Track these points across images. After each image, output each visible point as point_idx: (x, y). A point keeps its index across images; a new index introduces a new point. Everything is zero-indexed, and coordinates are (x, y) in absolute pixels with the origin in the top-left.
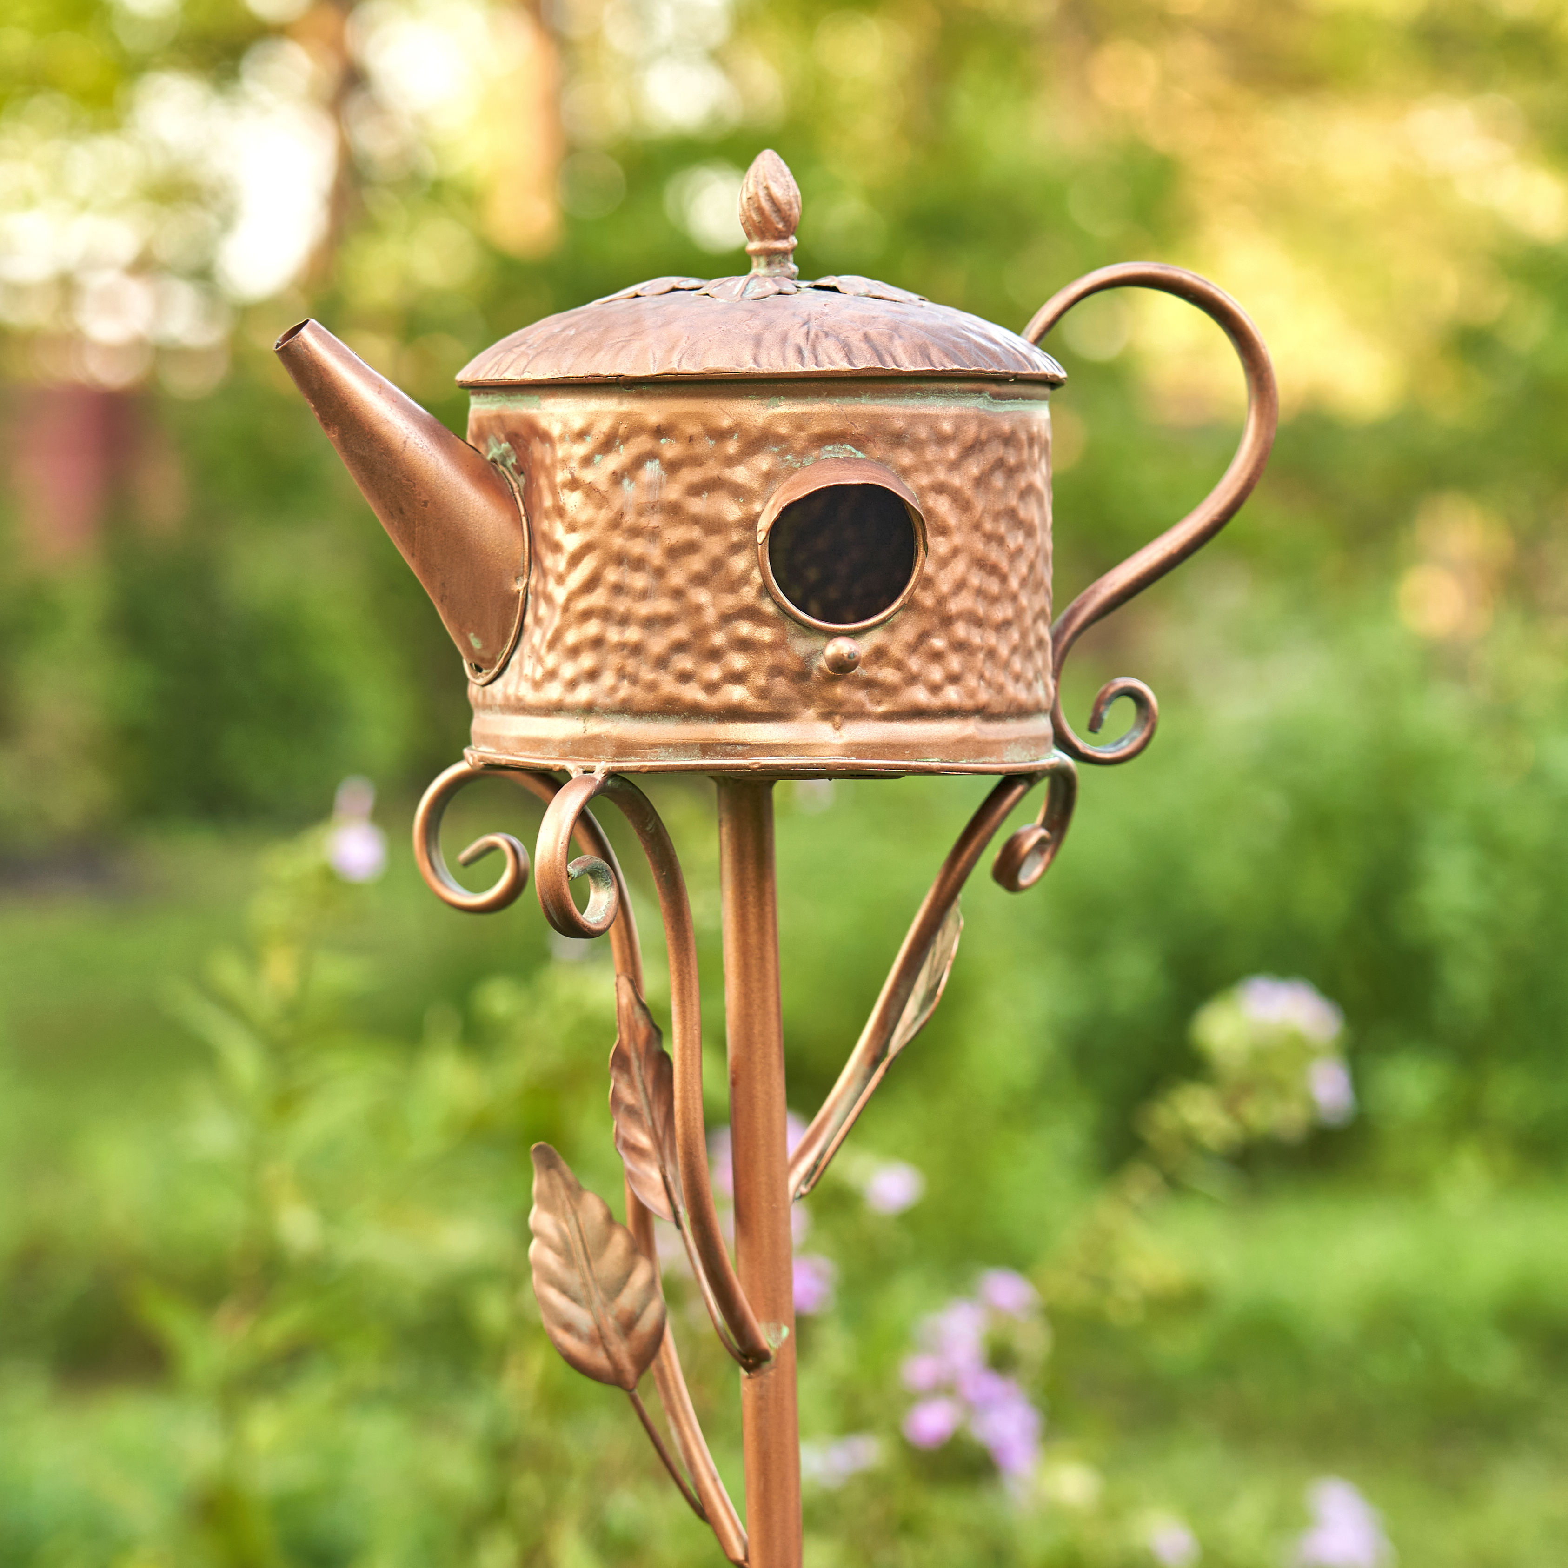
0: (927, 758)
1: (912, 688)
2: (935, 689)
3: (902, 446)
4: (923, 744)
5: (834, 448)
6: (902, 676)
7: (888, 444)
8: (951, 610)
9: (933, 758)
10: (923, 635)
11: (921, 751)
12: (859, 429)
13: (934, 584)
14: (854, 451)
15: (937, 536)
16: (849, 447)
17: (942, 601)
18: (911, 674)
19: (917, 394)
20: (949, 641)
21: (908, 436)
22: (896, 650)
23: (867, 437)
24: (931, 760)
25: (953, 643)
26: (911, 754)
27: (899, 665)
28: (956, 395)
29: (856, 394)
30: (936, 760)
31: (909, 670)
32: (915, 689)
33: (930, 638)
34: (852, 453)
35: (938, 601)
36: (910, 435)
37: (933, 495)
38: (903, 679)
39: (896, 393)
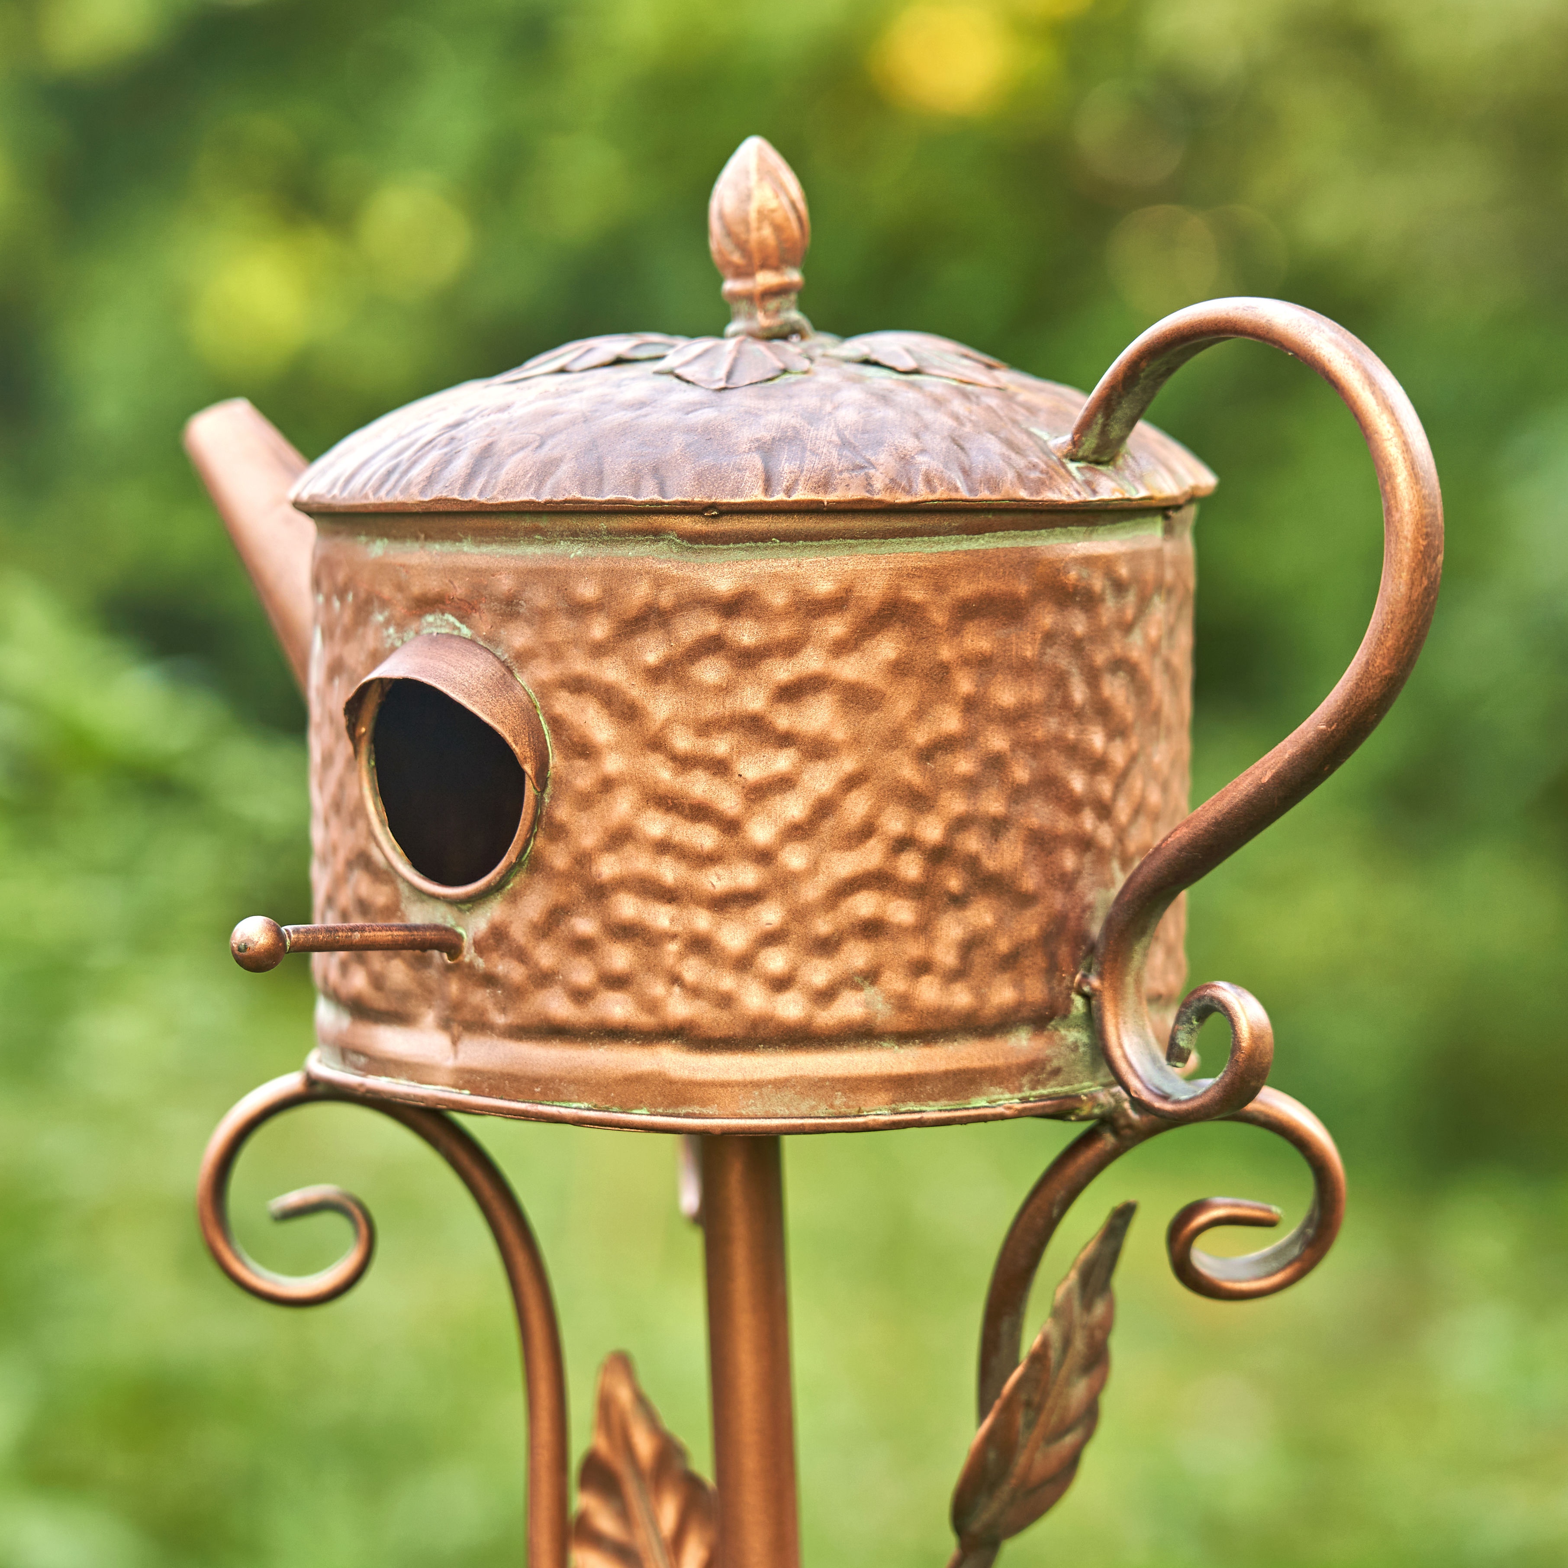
0: (570, 1101)
1: (544, 992)
2: (580, 996)
3: (516, 618)
4: (561, 1080)
5: (435, 619)
6: (527, 972)
7: (498, 615)
8: (600, 875)
9: (579, 1101)
10: (555, 910)
11: (559, 1090)
12: (459, 590)
13: (567, 833)
14: (458, 624)
15: (574, 758)
16: (452, 619)
17: (583, 860)
18: (540, 970)
19: (537, 537)
20: (603, 922)
21: (522, 602)
22: (519, 932)
23: (469, 604)
24: (575, 1105)
25: (609, 925)
26: (544, 1093)
27: (521, 956)
28: (606, 538)
29: (452, 536)
30: (586, 1105)
31: (536, 964)
32: (548, 995)
33: (571, 916)
34: (455, 628)
35: (575, 859)
36: (525, 602)
37: (564, 695)
38: (529, 977)
39: (506, 537)
